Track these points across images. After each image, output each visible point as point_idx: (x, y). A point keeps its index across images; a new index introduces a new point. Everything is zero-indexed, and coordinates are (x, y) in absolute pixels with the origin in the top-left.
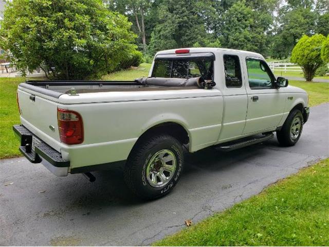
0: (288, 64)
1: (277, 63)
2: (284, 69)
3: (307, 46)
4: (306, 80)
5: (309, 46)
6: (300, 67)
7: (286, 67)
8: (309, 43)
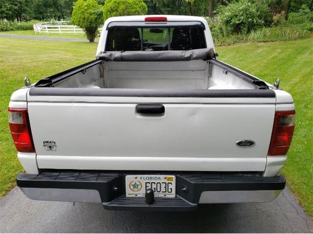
0: (63, 26)
1: (44, 24)
2: (58, 31)
3: (85, 10)
4: (89, 41)
5: (87, 10)
6: (81, 29)
7: (60, 29)
8: (86, 6)
